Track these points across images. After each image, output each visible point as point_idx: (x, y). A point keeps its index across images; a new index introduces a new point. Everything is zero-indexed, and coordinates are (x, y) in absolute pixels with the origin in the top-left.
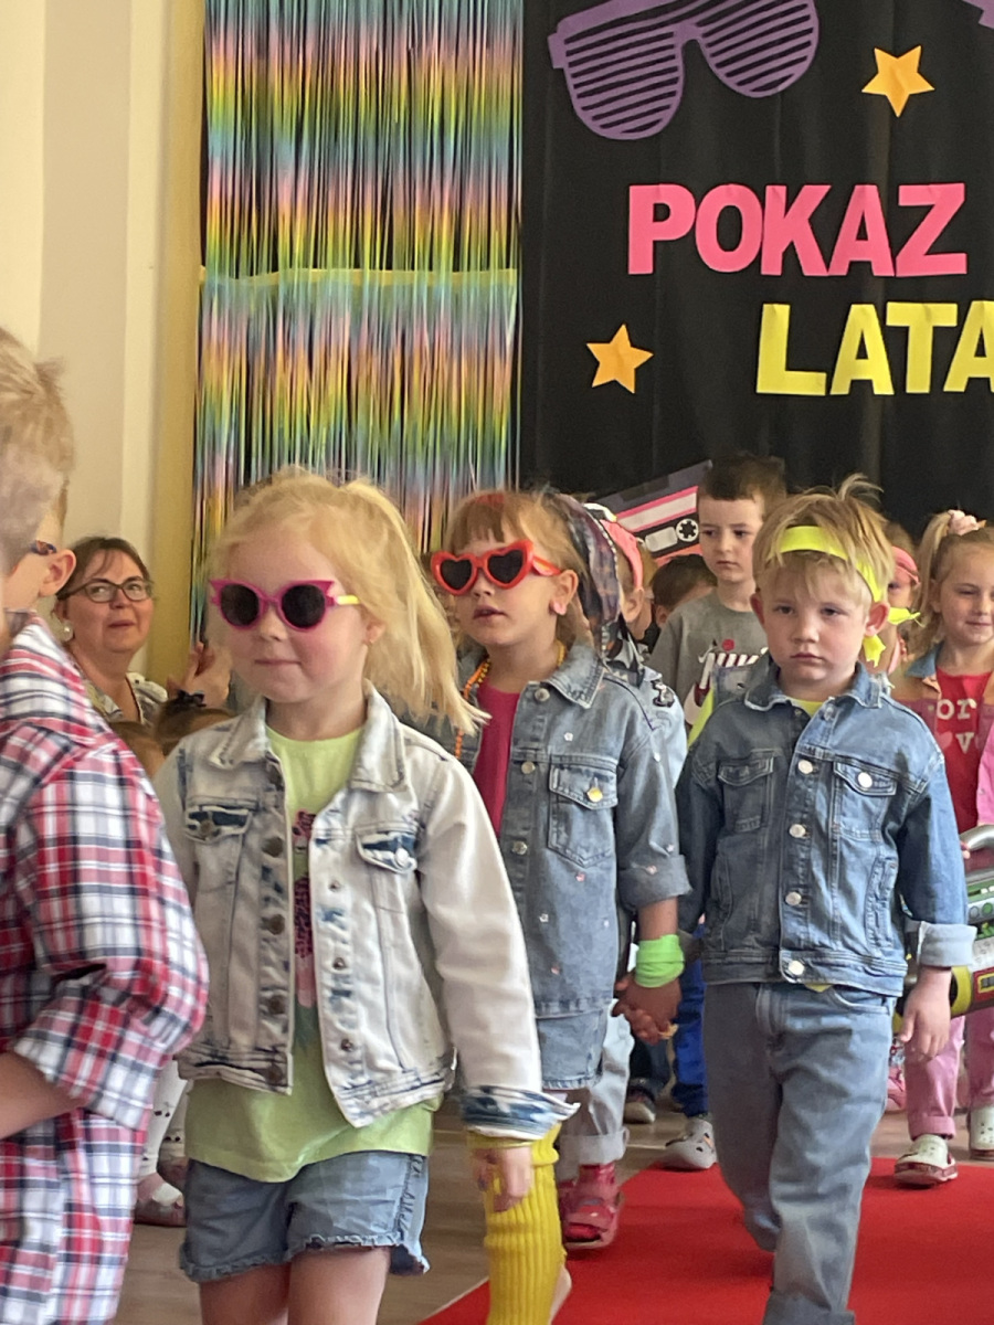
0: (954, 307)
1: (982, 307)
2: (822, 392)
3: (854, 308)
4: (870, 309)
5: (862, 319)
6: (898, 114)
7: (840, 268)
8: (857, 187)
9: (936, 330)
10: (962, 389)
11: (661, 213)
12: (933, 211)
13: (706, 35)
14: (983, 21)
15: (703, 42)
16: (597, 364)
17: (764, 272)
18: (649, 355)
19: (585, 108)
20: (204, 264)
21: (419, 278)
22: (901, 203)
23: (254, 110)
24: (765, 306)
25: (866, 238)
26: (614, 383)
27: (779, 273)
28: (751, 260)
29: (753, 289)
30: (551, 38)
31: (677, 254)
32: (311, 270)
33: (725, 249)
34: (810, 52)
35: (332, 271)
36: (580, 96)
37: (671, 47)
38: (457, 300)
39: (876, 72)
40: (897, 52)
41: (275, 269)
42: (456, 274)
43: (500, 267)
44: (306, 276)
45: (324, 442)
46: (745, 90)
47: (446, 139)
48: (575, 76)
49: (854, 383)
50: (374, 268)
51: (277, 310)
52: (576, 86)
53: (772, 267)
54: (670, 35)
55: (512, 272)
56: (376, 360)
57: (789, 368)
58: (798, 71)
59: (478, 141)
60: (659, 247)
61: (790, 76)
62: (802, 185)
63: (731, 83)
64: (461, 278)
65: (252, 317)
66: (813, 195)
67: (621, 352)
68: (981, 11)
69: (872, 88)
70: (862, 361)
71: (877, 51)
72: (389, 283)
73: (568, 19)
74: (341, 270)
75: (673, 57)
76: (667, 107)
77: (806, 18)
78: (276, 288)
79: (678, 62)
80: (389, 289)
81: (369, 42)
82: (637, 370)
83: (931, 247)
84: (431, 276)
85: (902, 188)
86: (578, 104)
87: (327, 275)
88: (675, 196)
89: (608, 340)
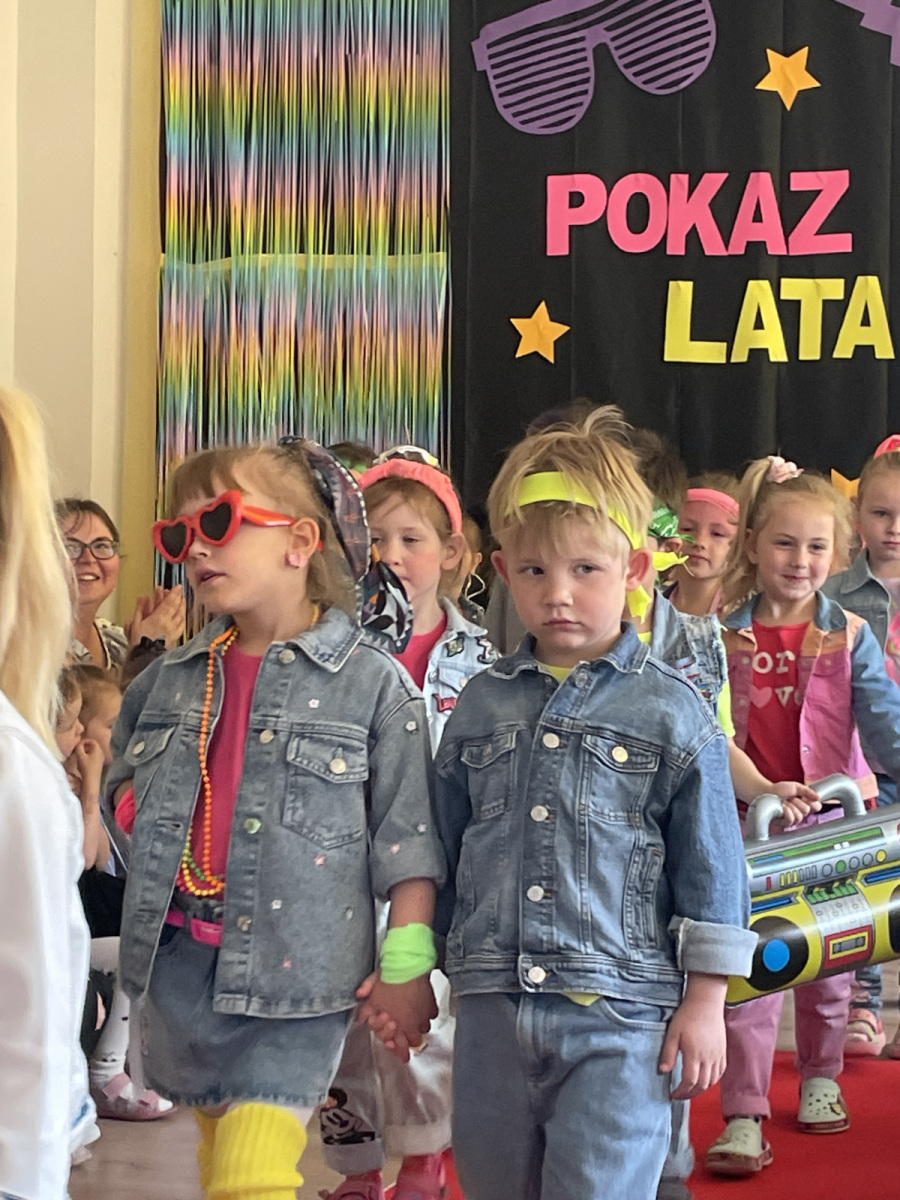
0: (841, 282)
1: (867, 282)
2: (723, 361)
3: (751, 284)
4: (766, 284)
5: (758, 293)
6: (788, 107)
7: (738, 248)
8: (752, 175)
9: (826, 303)
10: (849, 356)
11: (576, 199)
12: (820, 196)
13: (613, 39)
14: (862, 24)
15: (612, 45)
16: (520, 337)
17: (669, 252)
18: (567, 328)
19: (506, 107)
20: (164, 251)
21: (358, 262)
22: (792, 189)
23: (207, 112)
24: (671, 283)
25: (761, 221)
26: (536, 354)
27: (683, 253)
28: (658, 241)
29: (660, 268)
30: (474, 44)
31: (591, 237)
32: (261, 255)
33: (634, 232)
34: (708, 53)
35: (280, 256)
36: (501, 95)
37: (583, 50)
38: (393, 282)
39: (768, 70)
40: (787, 54)
41: (228, 254)
42: (391, 257)
43: (432, 251)
44: (257, 258)
45: (274, 410)
46: (651, 88)
47: (381, 137)
48: (496, 77)
49: (751, 350)
50: (318, 253)
51: (230, 293)
52: (498, 86)
53: (676, 247)
54: (582, 39)
55: (442, 255)
56: (320, 337)
57: (693, 339)
58: (698, 70)
59: (410, 138)
60: (574, 230)
61: (691, 75)
62: (704, 174)
63: (638, 81)
64: (397, 259)
65: (207, 298)
66: (713, 182)
67: (541, 326)
68: (863, 14)
69: (764, 85)
70: (759, 331)
71: (770, 52)
72: (331, 267)
73: (490, 26)
74: (287, 255)
75: (584, 59)
76: (581, 104)
77: (705, 22)
78: (230, 271)
79: (590, 63)
80: (331, 272)
81: (310, 50)
82: (556, 342)
83: (819, 230)
84: (369, 260)
85: (793, 175)
86: (499, 103)
87: (275, 261)
88: (588, 184)
89: (530, 317)
